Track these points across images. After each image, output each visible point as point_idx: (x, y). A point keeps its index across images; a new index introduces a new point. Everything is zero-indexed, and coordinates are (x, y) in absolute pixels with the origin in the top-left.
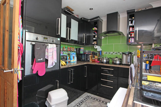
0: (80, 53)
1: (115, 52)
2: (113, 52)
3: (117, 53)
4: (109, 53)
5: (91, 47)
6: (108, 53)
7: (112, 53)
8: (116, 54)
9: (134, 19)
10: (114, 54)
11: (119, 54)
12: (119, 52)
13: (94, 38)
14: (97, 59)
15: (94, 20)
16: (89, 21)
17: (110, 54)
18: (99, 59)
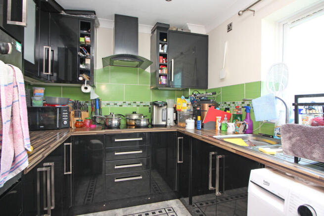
0: (34, 106)
1: (127, 102)
2: (124, 102)
3: (130, 104)
4: (115, 104)
5: (63, 87)
6: (112, 104)
7: (120, 103)
8: (129, 106)
9: (166, 41)
10: (125, 106)
11: (134, 106)
12: (135, 102)
13: (82, 64)
14: (90, 120)
15: (82, 16)
16: (63, 13)
17: (116, 106)
18: (93, 120)
